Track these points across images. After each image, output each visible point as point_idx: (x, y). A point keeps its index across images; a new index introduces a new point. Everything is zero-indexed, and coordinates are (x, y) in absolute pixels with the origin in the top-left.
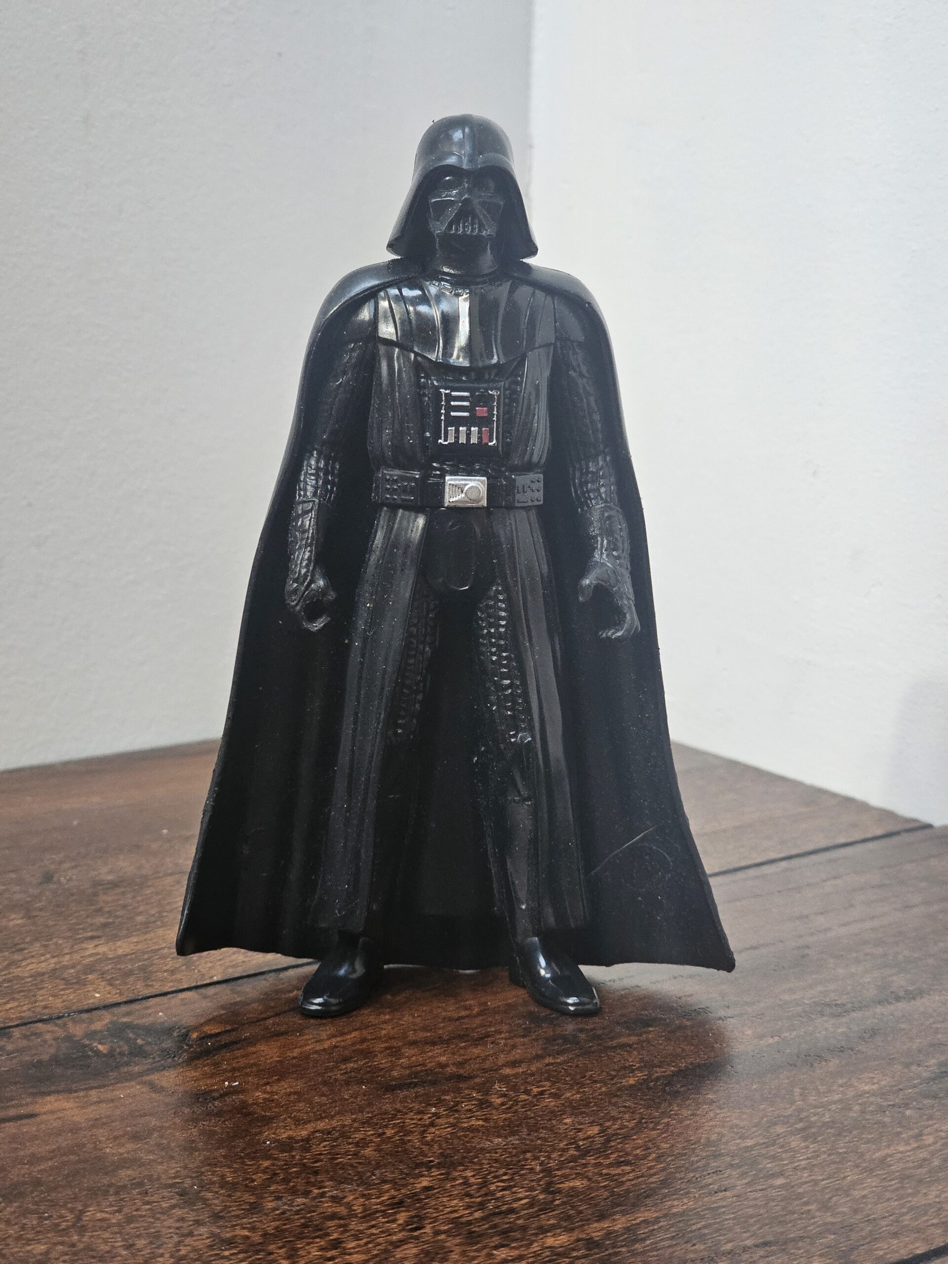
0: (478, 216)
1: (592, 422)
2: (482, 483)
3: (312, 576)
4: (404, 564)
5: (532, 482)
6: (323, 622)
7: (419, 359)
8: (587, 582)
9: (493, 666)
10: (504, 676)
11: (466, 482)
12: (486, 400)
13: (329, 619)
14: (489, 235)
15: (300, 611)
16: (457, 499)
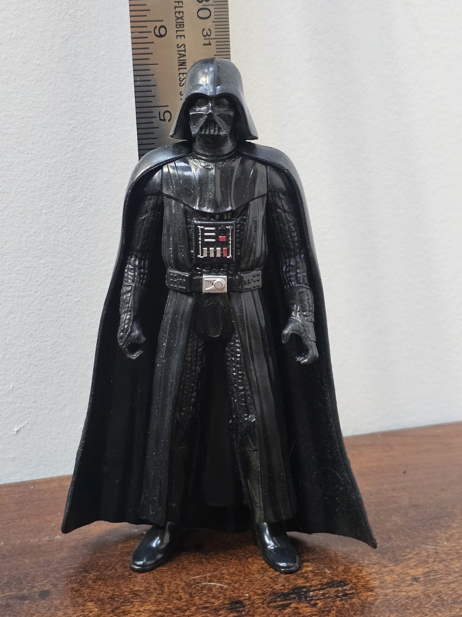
0: (218, 124)
1: (292, 237)
2: (224, 279)
3: (132, 328)
4: (181, 324)
5: (254, 276)
6: (138, 354)
7: (187, 207)
8: (286, 332)
9: (234, 378)
10: (240, 384)
11: (215, 279)
12: (225, 232)
13: (142, 352)
14: (224, 135)
15: (125, 349)
16: (209, 288)
